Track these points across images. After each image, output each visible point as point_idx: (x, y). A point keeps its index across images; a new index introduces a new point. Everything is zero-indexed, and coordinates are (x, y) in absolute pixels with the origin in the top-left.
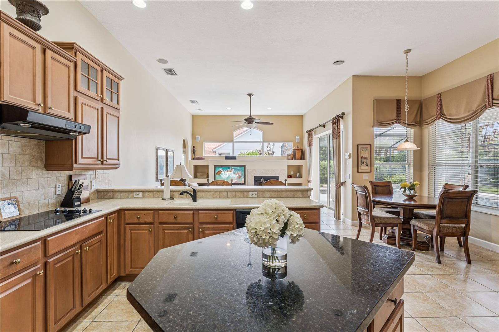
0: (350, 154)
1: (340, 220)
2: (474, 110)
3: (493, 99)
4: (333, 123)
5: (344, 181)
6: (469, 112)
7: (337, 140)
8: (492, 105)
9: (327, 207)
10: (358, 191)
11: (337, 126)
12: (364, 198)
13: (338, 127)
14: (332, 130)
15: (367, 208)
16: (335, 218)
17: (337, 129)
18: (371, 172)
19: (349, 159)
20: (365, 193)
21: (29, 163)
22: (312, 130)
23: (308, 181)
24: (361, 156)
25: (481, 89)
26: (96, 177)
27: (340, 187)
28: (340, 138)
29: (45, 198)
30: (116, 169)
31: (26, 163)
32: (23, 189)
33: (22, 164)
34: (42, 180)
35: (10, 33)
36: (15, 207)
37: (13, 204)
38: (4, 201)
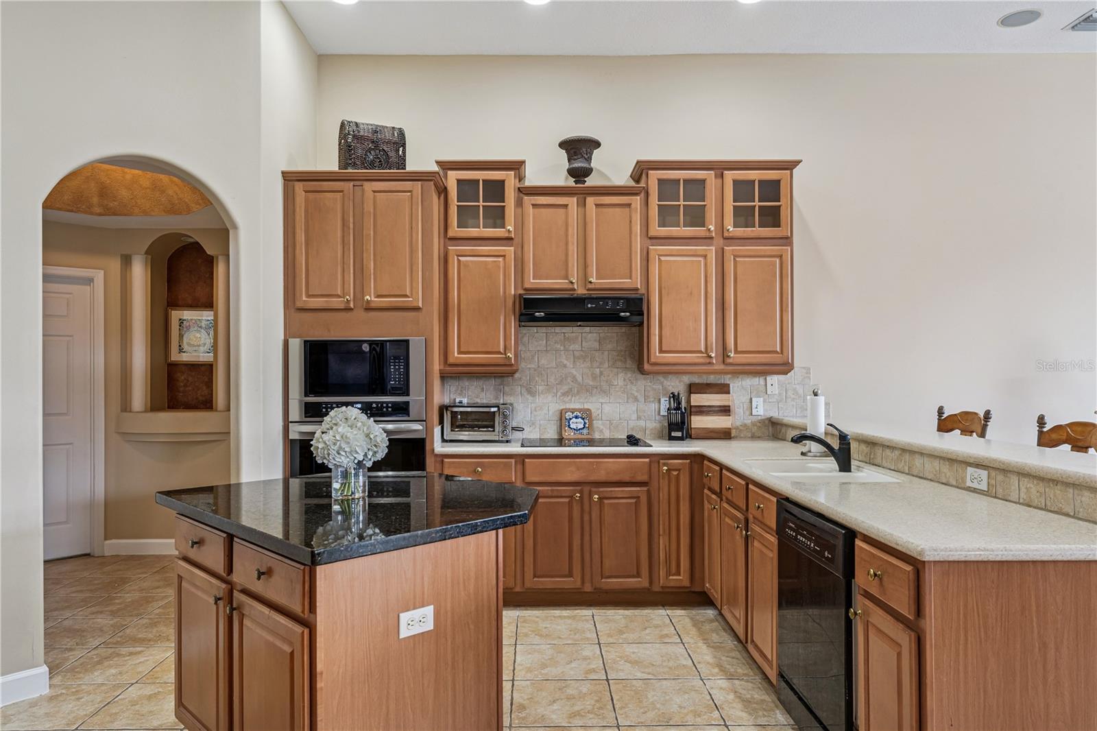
21: (611, 363)
26: (766, 390)
29: (639, 418)
30: (787, 374)
31: (607, 364)
32: (601, 400)
33: (601, 363)
34: (634, 388)
35: (533, 205)
36: (585, 423)
37: (583, 419)
38: (573, 413)
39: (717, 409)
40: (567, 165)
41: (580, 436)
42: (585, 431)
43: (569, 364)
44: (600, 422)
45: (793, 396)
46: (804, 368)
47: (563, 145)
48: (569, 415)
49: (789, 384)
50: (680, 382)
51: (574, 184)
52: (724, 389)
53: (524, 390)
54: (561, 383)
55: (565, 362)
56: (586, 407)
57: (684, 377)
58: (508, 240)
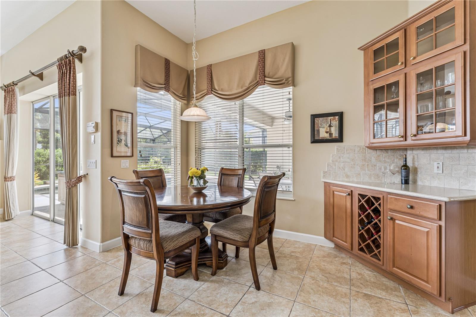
0: (97, 124)
1: (77, 245)
2: (247, 86)
3: (265, 77)
4: (60, 67)
5: (85, 174)
6: (242, 88)
7: (69, 99)
8: (264, 83)
9: (49, 220)
10: (124, 191)
11: (70, 73)
12: (141, 206)
13: (72, 72)
14: (59, 84)
15: (148, 226)
16: (65, 243)
17: (70, 77)
18: (133, 156)
19: (95, 134)
20: (143, 196)
22: (14, 84)
23: (5, 178)
24: (118, 130)
25: (253, 64)
27: (75, 185)
28: (75, 94)
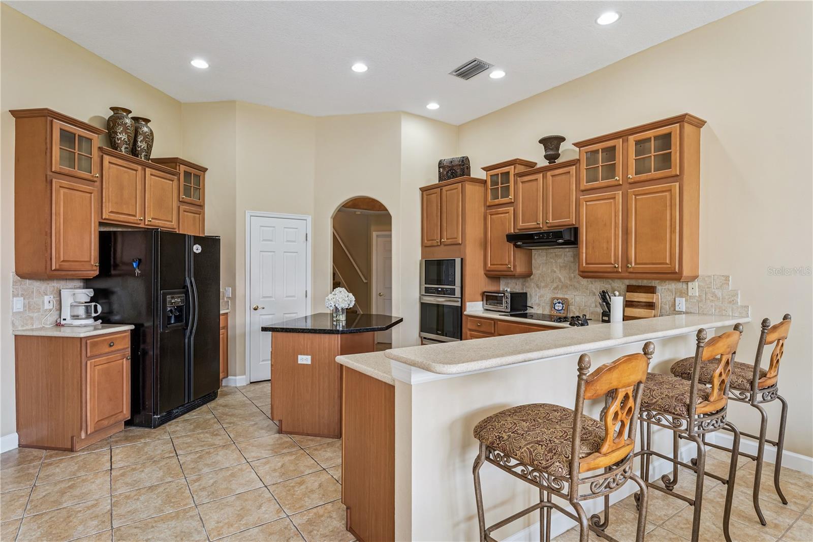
26: (688, 293)
32: (574, 294)
33: (574, 271)
34: (593, 287)
35: (522, 182)
36: (563, 307)
37: (562, 304)
38: (558, 300)
39: (643, 304)
40: (544, 153)
41: (559, 315)
42: (562, 311)
43: (558, 272)
44: (573, 307)
45: (711, 298)
46: (723, 276)
47: (541, 142)
48: (555, 301)
49: (708, 288)
50: (622, 284)
51: (548, 164)
52: (651, 290)
53: (535, 286)
54: (553, 282)
55: (555, 269)
56: (566, 297)
57: (626, 280)
58: (510, 204)
